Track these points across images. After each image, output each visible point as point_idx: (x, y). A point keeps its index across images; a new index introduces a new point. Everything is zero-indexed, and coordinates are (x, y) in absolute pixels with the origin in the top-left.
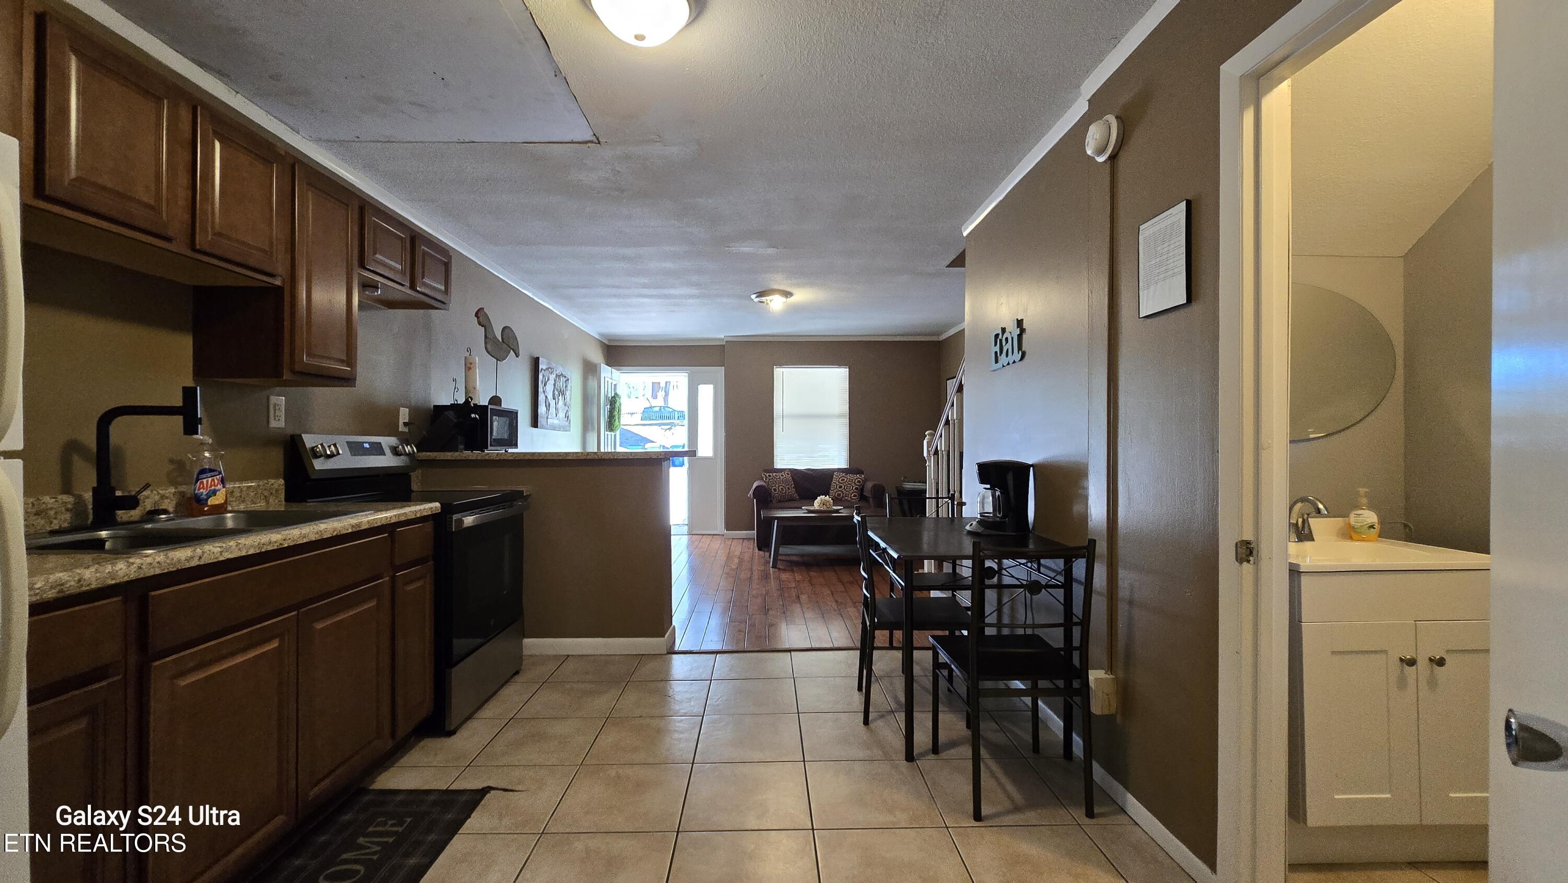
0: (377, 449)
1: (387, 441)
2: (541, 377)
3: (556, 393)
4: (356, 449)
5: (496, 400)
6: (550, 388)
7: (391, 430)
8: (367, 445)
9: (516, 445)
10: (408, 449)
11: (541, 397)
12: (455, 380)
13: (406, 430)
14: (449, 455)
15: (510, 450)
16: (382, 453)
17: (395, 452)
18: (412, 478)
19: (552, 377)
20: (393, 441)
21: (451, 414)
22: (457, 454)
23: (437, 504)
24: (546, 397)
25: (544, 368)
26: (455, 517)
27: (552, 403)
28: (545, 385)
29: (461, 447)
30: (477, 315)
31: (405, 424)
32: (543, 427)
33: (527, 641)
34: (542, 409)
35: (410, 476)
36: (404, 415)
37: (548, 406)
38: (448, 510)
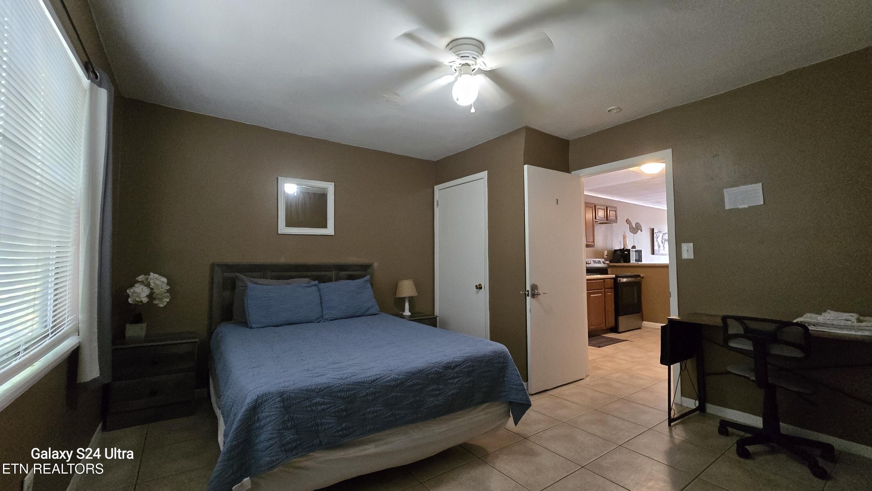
0: (599, 262)
1: (602, 260)
2: (655, 235)
3: (663, 241)
4: (595, 262)
5: (634, 247)
6: (660, 240)
7: (603, 258)
8: (597, 261)
9: (641, 261)
10: (607, 262)
11: (656, 243)
12: (620, 242)
13: (606, 257)
14: (618, 264)
15: (640, 263)
16: (601, 263)
17: (604, 263)
18: (608, 271)
19: (661, 235)
20: (603, 260)
21: (619, 252)
22: (621, 264)
23: (614, 275)
24: (658, 243)
25: (657, 232)
26: (619, 279)
27: (661, 245)
28: (657, 238)
29: (622, 262)
30: (626, 221)
31: (606, 255)
32: (657, 254)
33: (644, 322)
34: (656, 248)
35: (608, 270)
36: (606, 253)
37: (659, 247)
38: (617, 277)
